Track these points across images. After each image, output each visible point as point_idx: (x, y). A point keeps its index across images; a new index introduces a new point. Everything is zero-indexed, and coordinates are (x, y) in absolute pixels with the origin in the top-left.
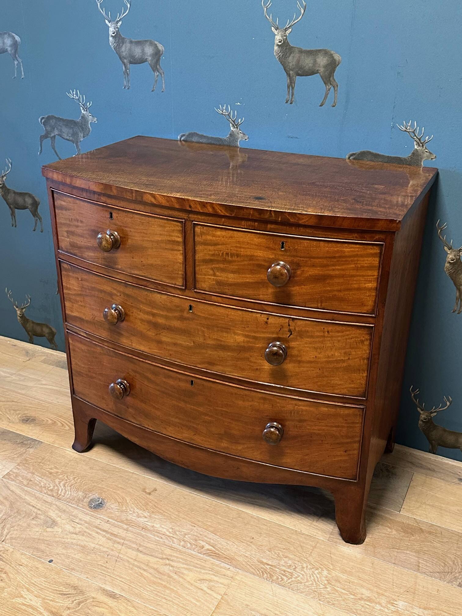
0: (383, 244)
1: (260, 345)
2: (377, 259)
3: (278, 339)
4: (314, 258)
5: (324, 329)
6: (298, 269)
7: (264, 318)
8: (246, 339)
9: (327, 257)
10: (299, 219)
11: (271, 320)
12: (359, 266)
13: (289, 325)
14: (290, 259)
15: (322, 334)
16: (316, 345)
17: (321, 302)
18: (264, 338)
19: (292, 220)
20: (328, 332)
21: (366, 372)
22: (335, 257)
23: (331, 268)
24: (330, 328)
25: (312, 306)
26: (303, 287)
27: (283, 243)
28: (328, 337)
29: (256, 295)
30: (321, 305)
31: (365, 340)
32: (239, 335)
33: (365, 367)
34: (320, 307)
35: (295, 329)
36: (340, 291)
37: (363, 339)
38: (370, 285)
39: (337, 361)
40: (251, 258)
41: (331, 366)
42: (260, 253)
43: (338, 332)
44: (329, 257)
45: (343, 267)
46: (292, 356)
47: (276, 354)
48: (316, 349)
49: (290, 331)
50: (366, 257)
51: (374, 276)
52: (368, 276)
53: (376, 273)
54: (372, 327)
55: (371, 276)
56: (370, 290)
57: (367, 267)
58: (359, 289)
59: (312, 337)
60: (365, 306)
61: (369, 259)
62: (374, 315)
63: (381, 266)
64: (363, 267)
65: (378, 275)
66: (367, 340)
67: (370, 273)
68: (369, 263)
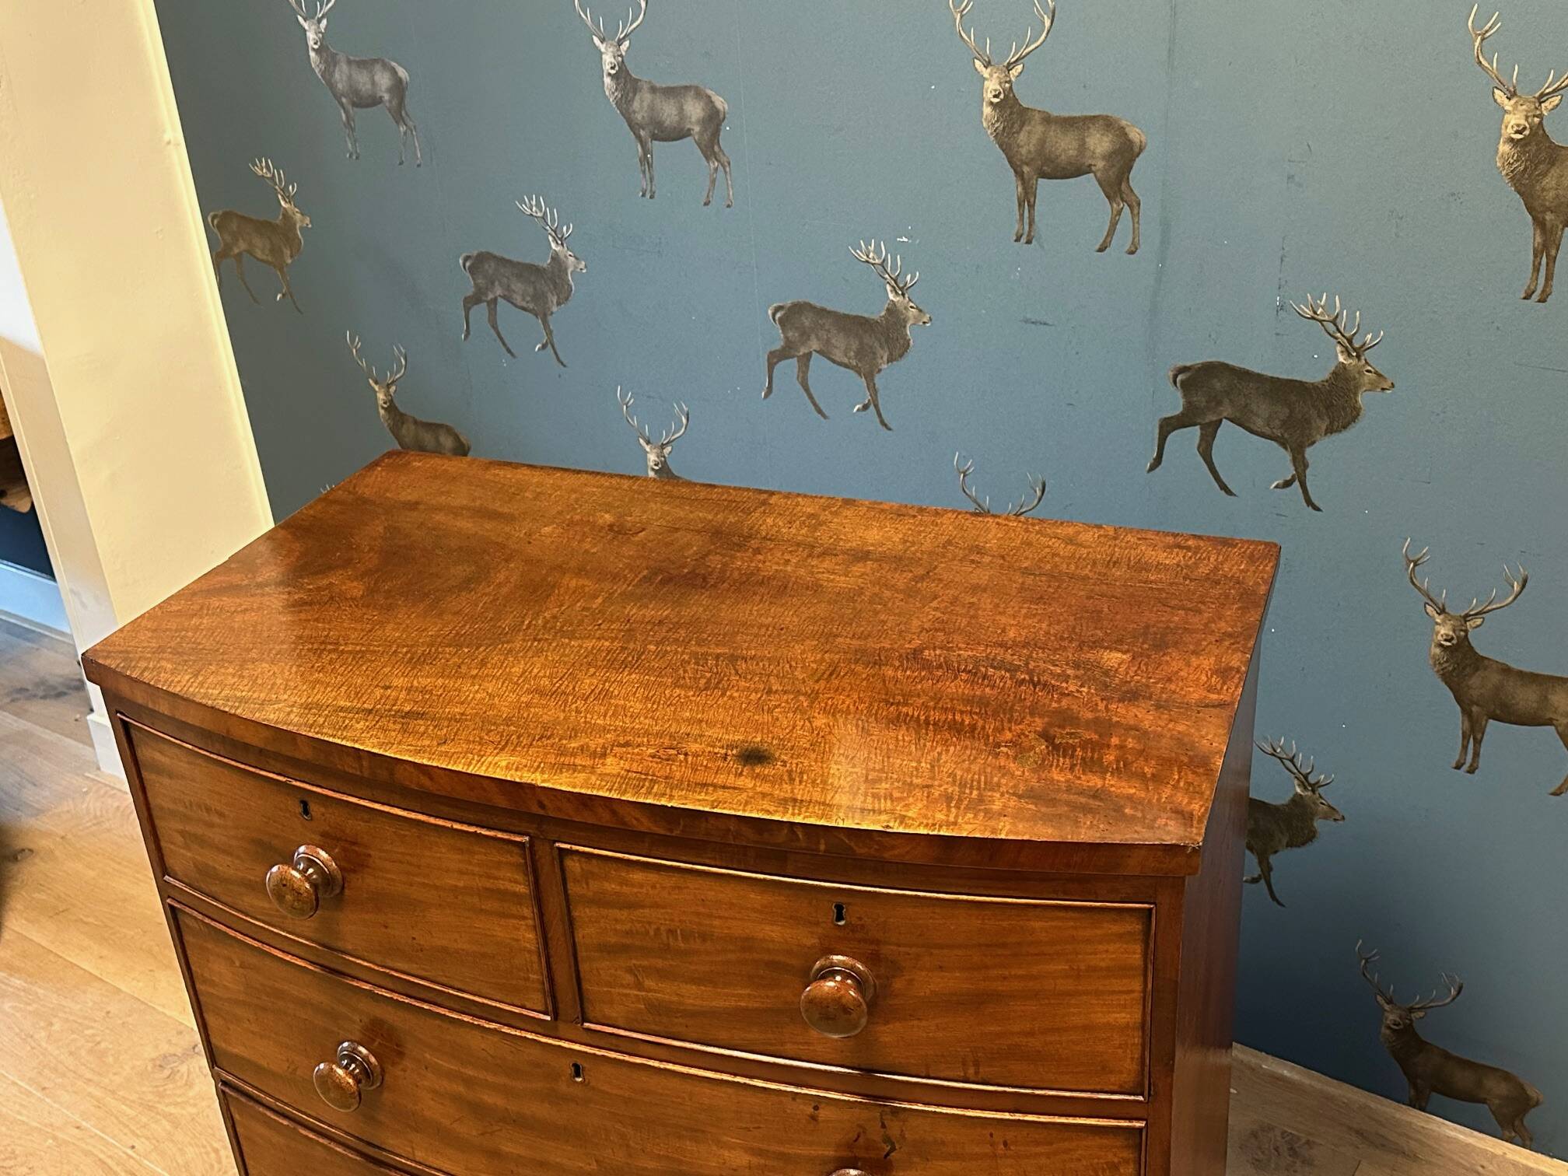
0: (1150, 910)
2: (1138, 948)
3: (853, 1161)
4: (941, 947)
5: (991, 1135)
6: (893, 977)
7: (804, 1105)
8: (755, 1160)
9: (980, 945)
10: (882, 846)
11: (827, 1112)
12: (1083, 967)
13: (883, 1126)
14: (865, 949)
15: (987, 1149)
17: (977, 1064)
18: (810, 1159)
19: (862, 851)
20: (1005, 1144)
22: (1004, 945)
23: (994, 972)
24: (1010, 1135)
25: (950, 1074)
26: (916, 1022)
27: (839, 908)
28: (1005, 1156)
29: (771, 1045)
30: (977, 1073)
31: (1120, 1162)
32: (732, 1147)
34: (972, 1078)
35: (902, 1136)
36: (1031, 1034)
37: (1116, 1160)
38: (1123, 1017)
40: (747, 944)
42: (774, 933)
43: (1037, 1143)
44: (988, 946)
45: (1035, 970)
49: (888, 1140)
50: (1100, 943)
51: (1132, 991)
52: (1113, 992)
53: (1137, 985)
54: (1140, 1129)
55: (1121, 992)
56: (1124, 1029)
57: (1108, 969)
58: (1086, 1028)
59: (957, 1157)
60: (1111, 1072)
61: (1111, 948)
62: (1141, 1098)
63: (1150, 967)
64: (1094, 969)
65: (1144, 991)
66: (1126, 1161)
67: (1117, 984)
68: (1111, 959)
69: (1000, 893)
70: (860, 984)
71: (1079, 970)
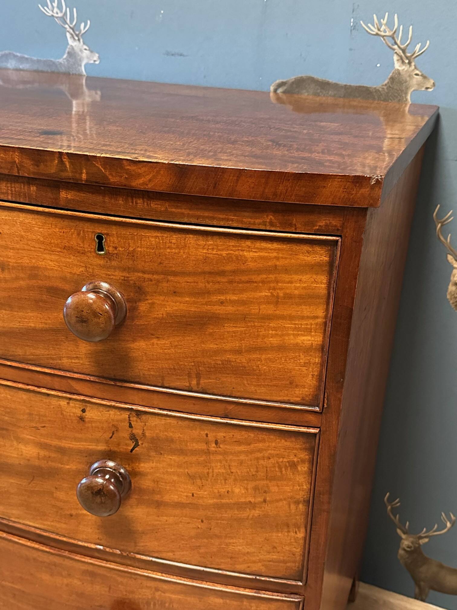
0: (337, 241)
1: (72, 466)
2: (323, 279)
3: (110, 455)
4: (175, 274)
5: (207, 435)
6: (140, 300)
7: (74, 409)
9: (204, 273)
10: (132, 176)
11: (91, 414)
12: (281, 295)
13: (131, 426)
14: (119, 275)
15: (203, 446)
16: (192, 470)
17: (198, 376)
18: (80, 452)
19: (114, 179)
20: (216, 443)
21: (303, 530)
22: (222, 273)
23: (214, 298)
24: (221, 434)
25: (178, 384)
26: (155, 341)
27: (100, 238)
28: (216, 453)
30: (198, 384)
31: (298, 462)
32: (26, 442)
33: (300, 519)
34: (195, 388)
35: (144, 434)
36: (239, 352)
37: (295, 460)
39: (240, 506)
40: (33, 272)
41: (227, 515)
43: (239, 443)
44: (210, 273)
45: (244, 296)
46: (141, 491)
47: (100, 492)
48: (192, 477)
49: (133, 437)
50: (296, 272)
51: (316, 317)
52: (303, 318)
53: (320, 312)
54: (315, 435)
55: (308, 317)
56: (308, 350)
57: (301, 297)
58: (282, 348)
59: (182, 452)
60: (297, 386)
61: (305, 278)
62: (317, 409)
63: (332, 294)
64: (289, 297)
65: (326, 317)
66: (303, 461)
67: (306, 311)
68: (304, 288)
69: (222, 224)
70: (114, 305)
71: (278, 297)
